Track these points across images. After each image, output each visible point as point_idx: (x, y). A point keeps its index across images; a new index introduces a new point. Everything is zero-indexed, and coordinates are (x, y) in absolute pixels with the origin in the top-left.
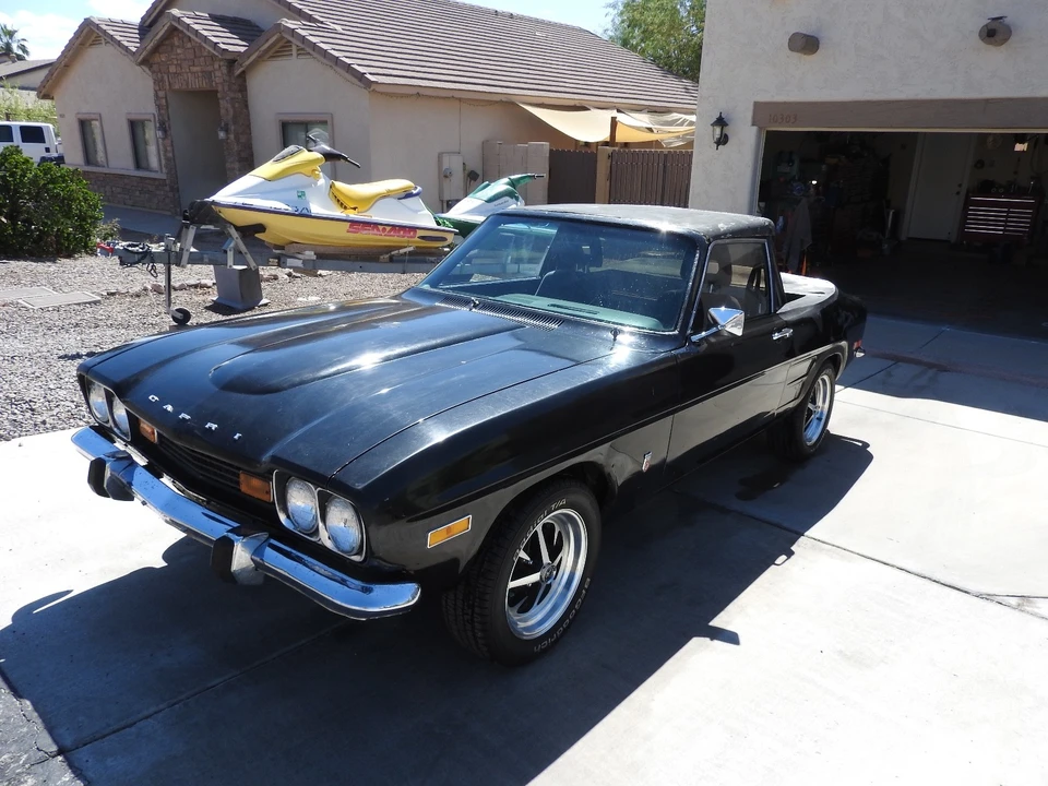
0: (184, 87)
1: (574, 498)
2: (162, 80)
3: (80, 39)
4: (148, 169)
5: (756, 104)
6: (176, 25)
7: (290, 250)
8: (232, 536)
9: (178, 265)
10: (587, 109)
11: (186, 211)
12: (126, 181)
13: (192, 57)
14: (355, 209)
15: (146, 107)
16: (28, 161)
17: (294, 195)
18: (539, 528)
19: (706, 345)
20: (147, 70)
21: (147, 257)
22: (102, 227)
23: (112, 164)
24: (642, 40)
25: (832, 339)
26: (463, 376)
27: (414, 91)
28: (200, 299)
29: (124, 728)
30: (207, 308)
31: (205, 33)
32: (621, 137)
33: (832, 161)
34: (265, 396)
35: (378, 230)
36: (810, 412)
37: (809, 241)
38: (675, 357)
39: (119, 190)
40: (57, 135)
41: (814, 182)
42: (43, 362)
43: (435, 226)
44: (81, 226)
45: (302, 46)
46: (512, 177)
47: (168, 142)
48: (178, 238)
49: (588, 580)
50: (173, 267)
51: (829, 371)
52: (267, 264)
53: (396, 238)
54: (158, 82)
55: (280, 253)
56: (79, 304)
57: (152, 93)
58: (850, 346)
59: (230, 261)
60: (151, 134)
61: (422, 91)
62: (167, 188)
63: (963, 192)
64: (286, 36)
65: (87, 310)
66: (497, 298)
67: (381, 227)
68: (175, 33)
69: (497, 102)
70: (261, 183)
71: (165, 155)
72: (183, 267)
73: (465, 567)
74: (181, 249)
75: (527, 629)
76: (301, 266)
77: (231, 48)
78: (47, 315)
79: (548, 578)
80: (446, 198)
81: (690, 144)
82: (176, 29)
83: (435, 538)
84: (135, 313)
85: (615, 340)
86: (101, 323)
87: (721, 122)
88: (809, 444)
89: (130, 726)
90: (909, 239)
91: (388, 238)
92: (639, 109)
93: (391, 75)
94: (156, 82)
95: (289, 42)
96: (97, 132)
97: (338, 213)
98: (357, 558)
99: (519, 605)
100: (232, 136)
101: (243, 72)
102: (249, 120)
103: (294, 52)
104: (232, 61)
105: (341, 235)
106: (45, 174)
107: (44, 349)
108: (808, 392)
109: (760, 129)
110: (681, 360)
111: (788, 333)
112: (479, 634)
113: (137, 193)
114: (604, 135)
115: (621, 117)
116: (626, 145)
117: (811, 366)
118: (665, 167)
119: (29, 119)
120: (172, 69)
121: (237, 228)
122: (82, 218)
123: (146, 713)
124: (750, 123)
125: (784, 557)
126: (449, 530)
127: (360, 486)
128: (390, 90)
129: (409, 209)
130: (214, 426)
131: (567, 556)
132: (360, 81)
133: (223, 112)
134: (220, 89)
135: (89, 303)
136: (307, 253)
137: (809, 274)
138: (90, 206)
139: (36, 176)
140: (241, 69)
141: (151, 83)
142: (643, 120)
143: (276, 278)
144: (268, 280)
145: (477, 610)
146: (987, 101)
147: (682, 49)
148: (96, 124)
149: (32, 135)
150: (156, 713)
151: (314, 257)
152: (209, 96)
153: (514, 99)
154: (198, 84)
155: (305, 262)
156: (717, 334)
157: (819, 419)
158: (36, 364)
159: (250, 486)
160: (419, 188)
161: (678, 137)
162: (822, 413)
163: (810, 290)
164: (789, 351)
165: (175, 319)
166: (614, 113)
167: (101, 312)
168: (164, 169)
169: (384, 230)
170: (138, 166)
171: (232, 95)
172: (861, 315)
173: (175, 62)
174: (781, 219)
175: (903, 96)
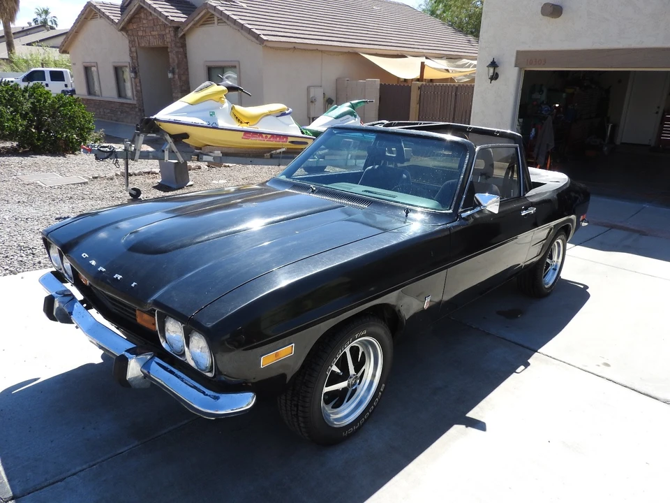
0: (147, 45)
1: (372, 329)
2: (134, 41)
3: (85, 15)
4: (125, 97)
5: (518, 53)
6: (143, 5)
7: (206, 150)
8: (127, 355)
9: (133, 160)
10: (406, 57)
11: (137, 125)
12: (113, 105)
13: (152, 25)
14: (247, 123)
15: (124, 58)
16: (48, 93)
17: (207, 114)
18: (347, 350)
19: (472, 220)
20: (125, 34)
21: (112, 154)
22: (94, 135)
23: (103, 95)
24: (444, 12)
25: (565, 213)
26: (295, 243)
27: (291, 46)
28: (150, 181)
29: (57, 482)
30: (155, 187)
31: (160, 10)
32: (427, 76)
33: (570, 91)
34: (156, 256)
35: (262, 137)
36: (548, 265)
37: (552, 145)
38: (449, 229)
39: (108, 111)
40: (72, 77)
41: (557, 105)
42: (45, 222)
43: (301, 135)
44: (81, 134)
45: (221, 17)
46: (352, 102)
47: (138, 80)
48: (133, 141)
49: (384, 385)
50: (130, 161)
51: (563, 237)
52: (190, 160)
53: (274, 142)
54: (132, 42)
55: (199, 152)
56: (74, 184)
57: (128, 49)
58: (578, 218)
59: (166, 157)
60: (128, 75)
61: (297, 46)
62: (137, 110)
63: (661, 111)
64: (210, 10)
65: (79, 188)
66: (329, 186)
67: (264, 135)
68: (142, 10)
69: (346, 53)
70: (186, 107)
71: (136, 89)
72: (136, 161)
73: (291, 379)
74: (135, 149)
75: (337, 420)
76: (212, 160)
77: (176, 19)
78: (53, 191)
79: (354, 385)
80: (312, 116)
81: (473, 80)
82: (142, 7)
83: (266, 361)
84: (108, 190)
85: (407, 216)
86: (86, 197)
87: (494, 64)
88: (546, 286)
89: (61, 480)
90: (622, 143)
91: (268, 142)
92: (440, 57)
93: (277, 36)
94: (130, 42)
95: (213, 15)
96: (95, 75)
97: (236, 126)
98: (209, 375)
99: (333, 403)
100: (177, 76)
101: (184, 35)
102: (187, 66)
103: (216, 21)
104: (177, 27)
105: (238, 140)
106: (59, 101)
107: (48, 213)
108: (547, 251)
109: (520, 69)
110: (453, 230)
111: (532, 210)
112: (302, 425)
113: (119, 113)
114: (417, 75)
115: (427, 62)
116: (431, 81)
117: (549, 233)
118: (456, 95)
119: (56, 66)
120: (140, 33)
121: (171, 136)
122: (82, 129)
123: (73, 471)
124: (513, 64)
125: (522, 367)
126: (276, 355)
127: (209, 325)
128: (276, 45)
129: (283, 123)
130: (119, 277)
131: (369, 369)
132: (257, 39)
133: (171, 60)
134: (169, 45)
135: (81, 183)
136: (216, 152)
137: (551, 169)
138: (86, 121)
139: (53, 102)
140: (183, 33)
141: (128, 42)
142: (443, 64)
143: (200, 168)
144: (194, 169)
145: (300, 408)
147: (470, 17)
148: (94, 69)
149: (57, 76)
150: (80, 471)
151: (221, 155)
152: (163, 50)
153: (357, 50)
154: (156, 43)
155: (214, 158)
156: (481, 211)
157: (555, 269)
158: (41, 223)
159: (142, 319)
160: (290, 110)
161: (465, 76)
162: (556, 266)
163: (550, 180)
164: (534, 222)
165: (131, 194)
166: (423, 59)
167: (87, 189)
168: (135, 98)
169: (266, 137)
170: (120, 96)
171: (177, 50)
172: (587, 196)
173: (142, 29)
174: (533, 130)
175: (620, 46)
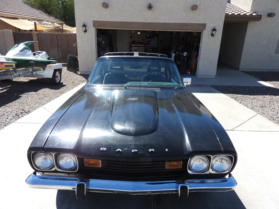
5: (93, 21)
10: (18, 19)
43: (6, 61)
87: (84, 26)
92: (34, 20)
109: (95, 28)
115: (37, 22)
124: (93, 26)
130: (153, 150)
146: (149, 23)
159: (171, 166)
174: (102, 52)
175: (131, 21)
